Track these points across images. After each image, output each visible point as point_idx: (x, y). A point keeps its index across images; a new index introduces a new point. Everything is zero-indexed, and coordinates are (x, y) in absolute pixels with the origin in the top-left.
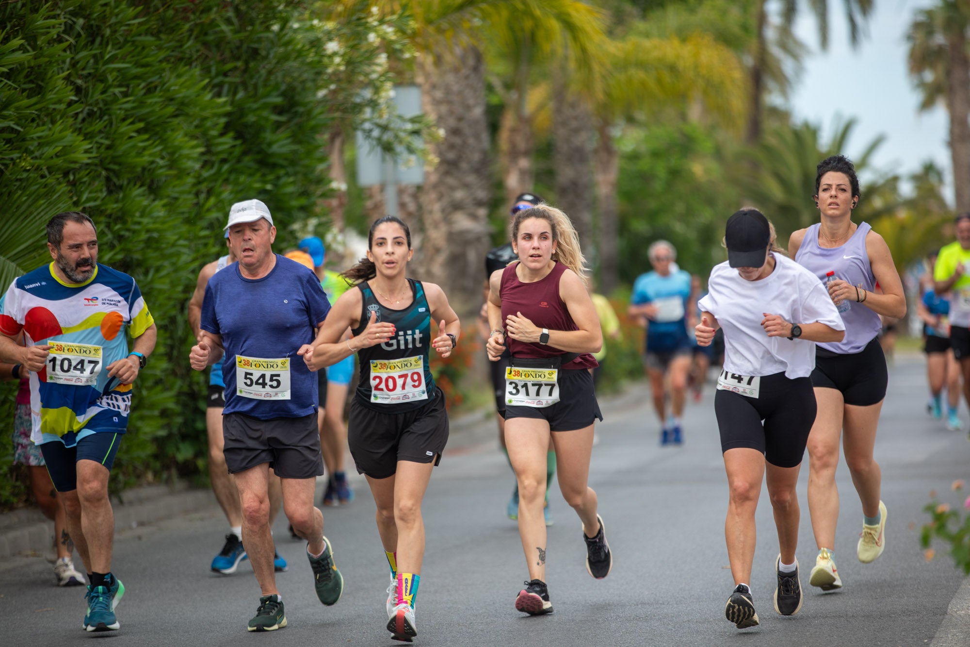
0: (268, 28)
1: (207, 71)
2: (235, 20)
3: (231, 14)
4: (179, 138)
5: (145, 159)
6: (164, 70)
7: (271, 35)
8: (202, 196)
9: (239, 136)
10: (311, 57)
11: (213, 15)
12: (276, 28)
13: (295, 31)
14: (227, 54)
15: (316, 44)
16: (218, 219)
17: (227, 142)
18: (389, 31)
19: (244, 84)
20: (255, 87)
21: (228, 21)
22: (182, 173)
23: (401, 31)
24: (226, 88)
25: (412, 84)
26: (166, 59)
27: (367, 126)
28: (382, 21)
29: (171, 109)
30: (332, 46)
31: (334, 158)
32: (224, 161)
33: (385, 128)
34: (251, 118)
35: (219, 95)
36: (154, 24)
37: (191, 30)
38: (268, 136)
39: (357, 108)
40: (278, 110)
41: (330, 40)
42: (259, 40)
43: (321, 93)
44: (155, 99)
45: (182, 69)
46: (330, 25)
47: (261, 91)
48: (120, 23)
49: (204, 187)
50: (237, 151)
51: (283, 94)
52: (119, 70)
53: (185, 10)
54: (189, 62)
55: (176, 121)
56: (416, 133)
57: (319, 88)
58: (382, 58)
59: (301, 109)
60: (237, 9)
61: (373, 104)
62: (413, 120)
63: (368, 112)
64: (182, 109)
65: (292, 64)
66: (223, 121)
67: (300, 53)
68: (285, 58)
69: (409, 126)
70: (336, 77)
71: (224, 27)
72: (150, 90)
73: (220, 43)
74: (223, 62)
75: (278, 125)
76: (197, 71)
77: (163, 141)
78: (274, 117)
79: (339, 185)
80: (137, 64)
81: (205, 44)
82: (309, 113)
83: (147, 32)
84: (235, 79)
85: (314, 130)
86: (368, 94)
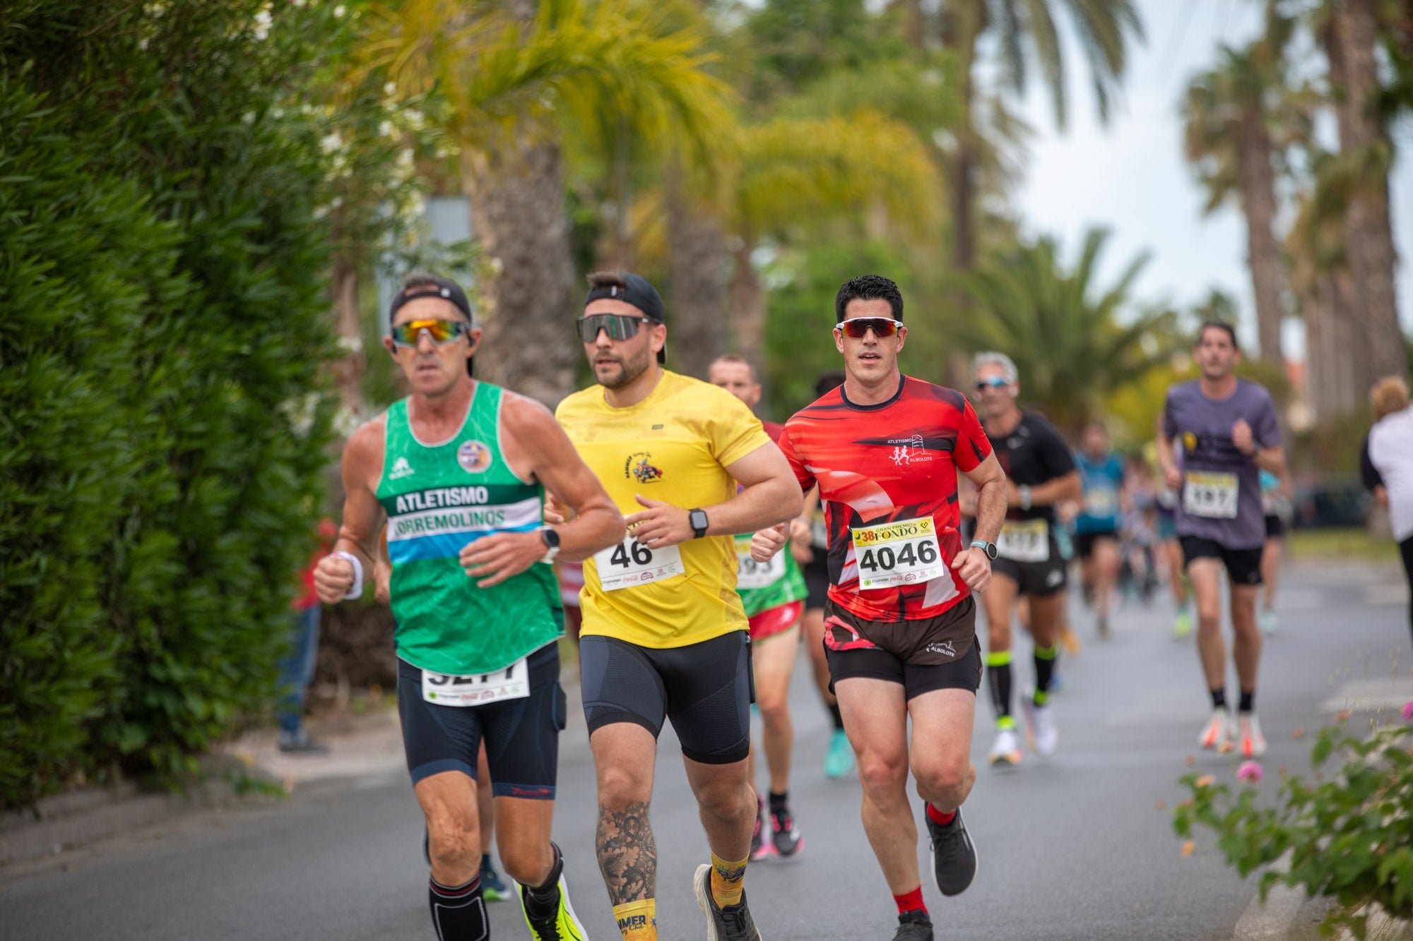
0: (237, 118)
1: (148, 182)
2: (187, 107)
3: (180, 98)
4: (108, 281)
5: (59, 314)
6: (83, 183)
7: (240, 128)
8: (147, 366)
9: (199, 276)
10: (302, 159)
11: (154, 101)
12: (249, 117)
13: (279, 121)
14: (178, 157)
15: (309, 140)
16: (171, 399)
17: (180, 286)
18: (415, 119)
19: (204, 201)
20: (222, 204)
21: (178, 109)
22: (115, 333)
23: (431, 117)
24: (177, 208)
25: (458, 193)
26: (87, 168)
27: (387, 257)
28: (405, 104)
29: (94, 240)
30: (331, 142)
31: (345, 303)
32: (177, 314)
33: (414, 261)
34: (216, 250)
35: (167, 217)
36: (66, 116)
37: (122, 125)
38: (242, 274)
39: (375, 230)
40: (256, 237)
41: (329, 132)
42: (225, 136)
43: (320, 213)
44: (71, 227)
45: (111, 180)
46: (328, 111)
47: (230, 210)
48: (16, 116)
49: (149, 352)
50: (198, 298)
51: (264, 214)
52: (17, 185)
53: (113, 95)
54: (122, 171)
55: (103, 257)
56: (459, 266)
57: (313, 204)
58: (406, 157)
59: (289, 235)
60: (190, 92)
61: (397, 225)
62: (456, 248)
63: (387, 239)
64: (112, 240)
65: (276, 170)
66: (174, 255)
67: (285, 155)
68: (264, 161)
69: (450, 258)
70: (339, 187)
71: (171, 118)
72: (64, 213)
73: (167, 141)
74: (171, 168)
75: (256, 260)
76: (133, 184)
77: (85, 287)
78: (250, 248)
79: (351, 342)
80: (45, 177)
81: (145, 144)
82: (301, 242)
83: (57, 129)
84: (192, 193)
85: (312, 265)
86: (387, 210)
